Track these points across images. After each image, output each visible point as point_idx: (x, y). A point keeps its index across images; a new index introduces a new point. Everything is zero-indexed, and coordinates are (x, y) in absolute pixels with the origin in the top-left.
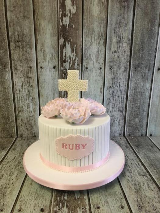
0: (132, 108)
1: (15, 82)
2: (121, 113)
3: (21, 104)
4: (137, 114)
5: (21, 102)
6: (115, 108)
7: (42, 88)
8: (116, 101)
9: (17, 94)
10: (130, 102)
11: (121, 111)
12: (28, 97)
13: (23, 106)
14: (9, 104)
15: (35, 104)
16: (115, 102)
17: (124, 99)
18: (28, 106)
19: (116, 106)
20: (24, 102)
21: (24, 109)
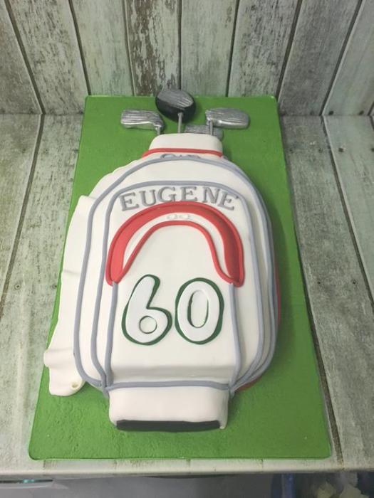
0: (302, 58)
2: (273, 69)
3: (36, 46)
4: (310, 72)
5: (35, 43)
6: (260, 56)
7: (80, 7)
8: (264, 41)
9: (22, 22)
10: (298, 43)
11: (274, 64)
12: (50, 30)
13: (42, 50)
14: (9, 46)
15: (69, 45)
16: (262, 43)
17: (284, 36)
18: (54, 50)
19: (262, 53)
20: (44, 43)
21: (47, 58)
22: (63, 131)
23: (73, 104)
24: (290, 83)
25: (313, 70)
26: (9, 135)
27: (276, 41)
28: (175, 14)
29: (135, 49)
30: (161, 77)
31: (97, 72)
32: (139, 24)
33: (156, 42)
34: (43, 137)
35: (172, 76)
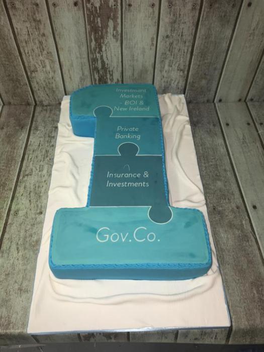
0: (199, 66)
1: (17, 28)
2: (181, 74)
3: (32, 62)
4: (205, 74)
5: (31, 60)
6: (173, 66)
7: (60, 38)
8: (175, 57)
9: (23, 47)
10: (196, 57)
11: (182, 70)
12: (41, 52)
13: (36, 64)
14: (15, 62)
15: (53, 62)
16: (173, 58)
17: (187, 53)
18: (43, 64)
19: (174, 63)
20: (37, 59)
21: (38, 69)
22: (47, 115)
23: (55, 98)
24: (193, 82)
25: (207, 73)
26: (13, 118)
27: (182, 56)
28: (119, 42)
29: (94, 63)
30: (110, 80)
31: (70, 78)
32: (96, 48)
33: (107, 59)
34: (35, 119)
35: (118, 80)
